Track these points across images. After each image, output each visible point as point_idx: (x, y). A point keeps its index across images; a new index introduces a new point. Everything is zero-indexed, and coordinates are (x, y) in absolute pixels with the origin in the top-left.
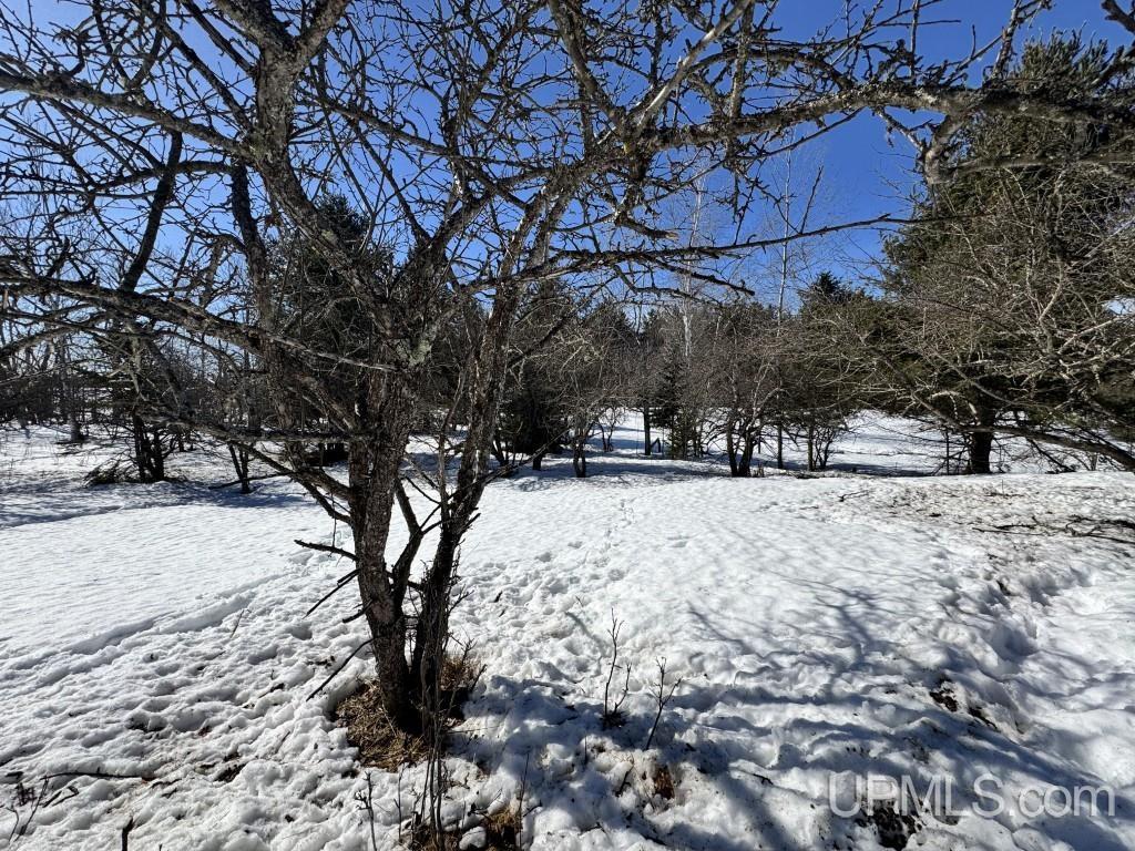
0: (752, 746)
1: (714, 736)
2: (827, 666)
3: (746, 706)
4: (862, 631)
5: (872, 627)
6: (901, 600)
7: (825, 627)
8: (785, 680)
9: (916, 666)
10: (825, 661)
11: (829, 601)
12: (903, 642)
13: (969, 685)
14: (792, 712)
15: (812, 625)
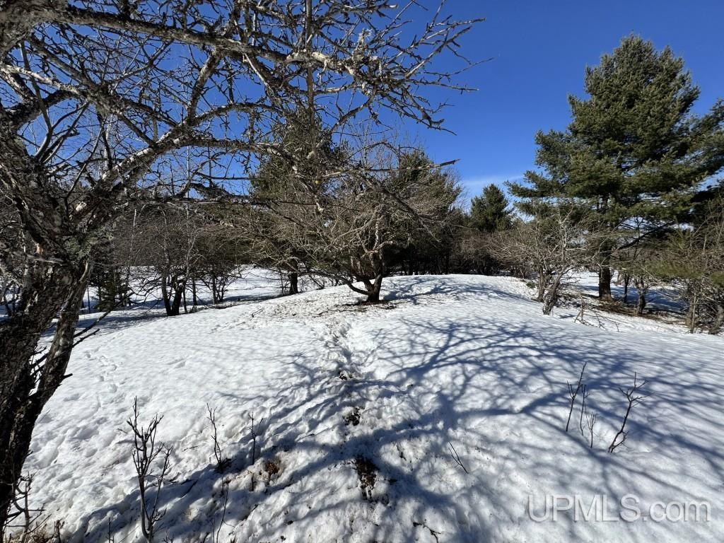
0: (296, 430)
1: (281, 436)
2: (303, 387)
3: (282, 419)
4: (306, 368)
5: (308, 365)
6: (313, 350)
7: (291, 373)
8: (290, 401)
9: (330, 371)
10: (301, 385)
11: (287, 362)
12: (321, 366)
13: (346, 370)
14: (302, 410)
15: (285, 375)
